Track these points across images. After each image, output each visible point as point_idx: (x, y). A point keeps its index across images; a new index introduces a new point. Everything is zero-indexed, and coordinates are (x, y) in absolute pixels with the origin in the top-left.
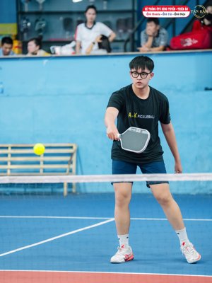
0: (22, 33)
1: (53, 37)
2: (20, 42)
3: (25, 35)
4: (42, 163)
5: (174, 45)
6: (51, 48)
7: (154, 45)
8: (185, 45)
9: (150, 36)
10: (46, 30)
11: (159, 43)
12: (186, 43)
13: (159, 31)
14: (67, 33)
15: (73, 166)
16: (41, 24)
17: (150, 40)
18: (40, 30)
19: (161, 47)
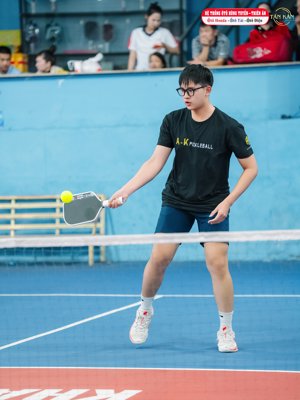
0: (28, 43)
1: (70, 48)
2: (25, 55)
3: (32, 45)
4: (58, 221)
5: (238, 58)
6: (69, 63)
7: (210, 58)
8: (253, 57)
9: (206, 45)
10: (61, 38)
11: (218, 54)
12: (255, 53)
13: (216, 38)
14: (91, 42)
15: (101, 225)
16: (54, 31)
17: (206, 51)
18: (53, 39)
19: (220, 60)
